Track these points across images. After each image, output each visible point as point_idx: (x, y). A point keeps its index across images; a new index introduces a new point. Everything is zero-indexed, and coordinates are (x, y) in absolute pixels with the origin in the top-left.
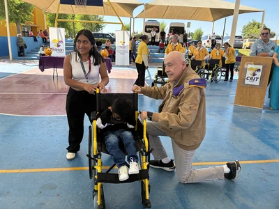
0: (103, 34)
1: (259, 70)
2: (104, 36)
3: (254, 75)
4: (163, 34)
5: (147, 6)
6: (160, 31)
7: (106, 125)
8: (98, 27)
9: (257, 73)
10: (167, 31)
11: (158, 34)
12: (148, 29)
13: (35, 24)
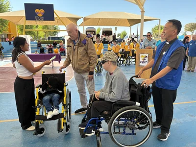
0: (58, 38)
1: (146, 57)
2: (59, 38)
3: (144, 60)
4: (98, 36)
5: (85, 19)
6: (96, 34)
7: (45, 91)
8: (55, 32)
9: (145, 59)
10: (101, 34)
11: (95, 36)
12: (88, 33)
13: (10, 32)
